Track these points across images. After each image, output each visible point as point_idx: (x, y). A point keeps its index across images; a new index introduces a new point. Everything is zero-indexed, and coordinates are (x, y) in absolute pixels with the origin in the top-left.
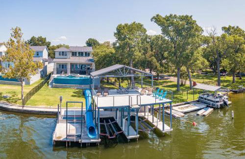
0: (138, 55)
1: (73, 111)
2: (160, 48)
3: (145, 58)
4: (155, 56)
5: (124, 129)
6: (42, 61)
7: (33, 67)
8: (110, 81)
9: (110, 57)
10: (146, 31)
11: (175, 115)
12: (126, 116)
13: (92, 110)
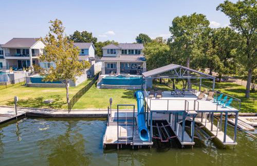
0: (197, 52)
1: (125, 113)
2: (227, 44)
3: (205, 57)
4: (217, 54)
5: (177, 133)
6: (88, 60)
7: (79, 67)
8: (163, 81)
9: (163, 56)
10: (209, 24)
11: (241, 126)
12: (180, 120)
13: (144, 112)
